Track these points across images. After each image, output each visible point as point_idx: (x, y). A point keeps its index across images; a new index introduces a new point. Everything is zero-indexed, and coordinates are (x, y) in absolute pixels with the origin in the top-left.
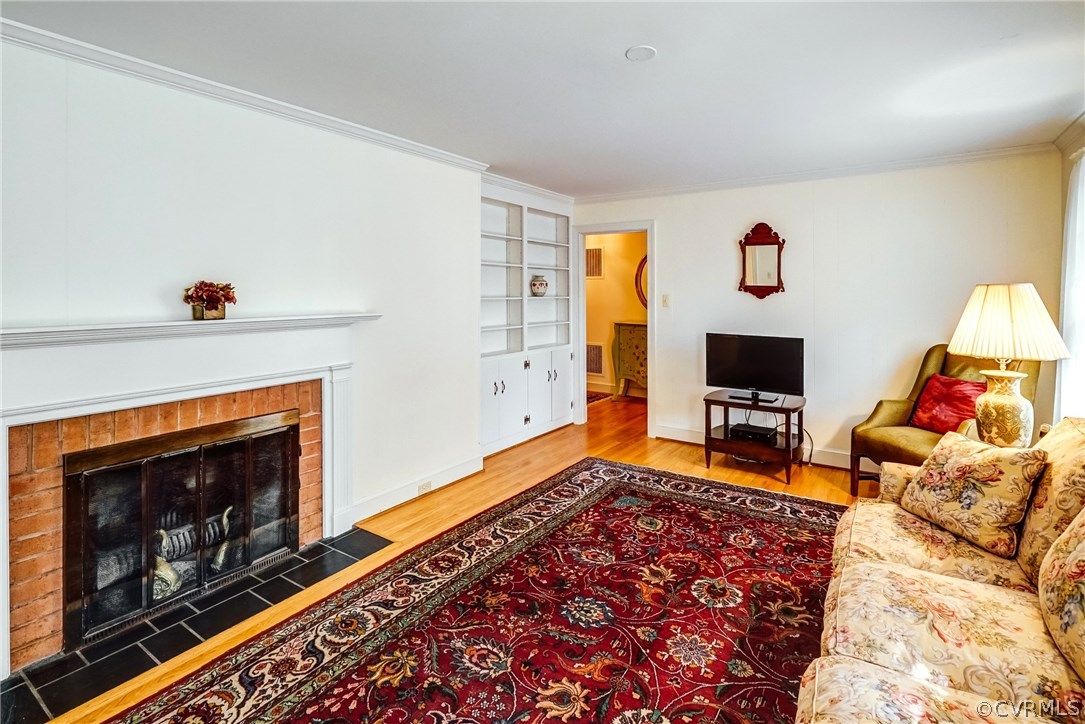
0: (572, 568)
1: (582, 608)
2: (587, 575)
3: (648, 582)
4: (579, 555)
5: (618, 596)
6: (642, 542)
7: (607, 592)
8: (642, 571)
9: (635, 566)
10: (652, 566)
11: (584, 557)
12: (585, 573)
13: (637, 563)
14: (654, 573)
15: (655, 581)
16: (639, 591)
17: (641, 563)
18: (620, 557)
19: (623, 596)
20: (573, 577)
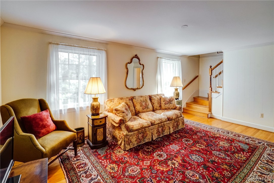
0: (202, 172)
1: (197, 159)
2: (196, 168)
3: (177, 162)
4: (199, 178)
5: (187, 160)
6: (172, 178)
7: (190, 162)
8: (178, 166)
9: (179, 168)
10: (173, 167)
11: (198, 176)
12: (197, 169)
13: (178, 169)
14: (174, 164)
15: (175, 162)
16: (181, 160)
17: (177, 169)
18: (183, 173)
19: (186, 160)
20: (201, 169)
